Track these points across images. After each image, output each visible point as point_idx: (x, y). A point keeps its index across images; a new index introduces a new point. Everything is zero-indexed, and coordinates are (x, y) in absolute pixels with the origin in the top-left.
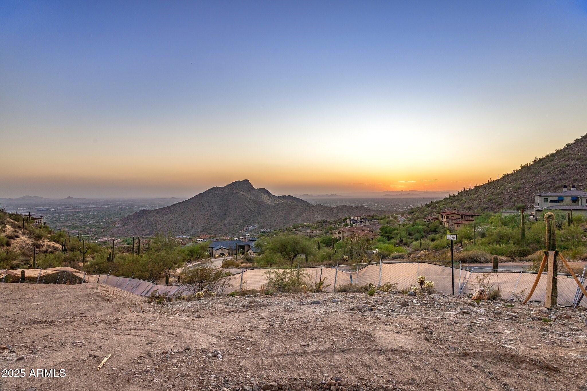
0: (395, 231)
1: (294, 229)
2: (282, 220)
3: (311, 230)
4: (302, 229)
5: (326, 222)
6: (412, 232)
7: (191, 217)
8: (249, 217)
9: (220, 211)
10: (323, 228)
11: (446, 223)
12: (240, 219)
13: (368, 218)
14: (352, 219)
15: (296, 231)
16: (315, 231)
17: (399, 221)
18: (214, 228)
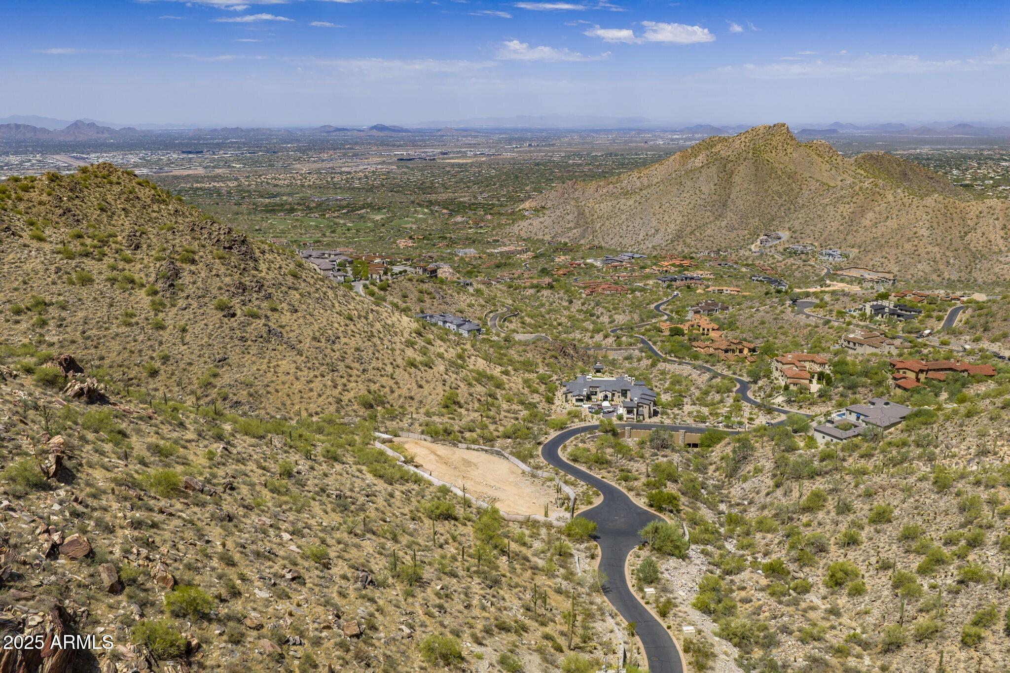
16: (813, 316)
18: (698, 234)
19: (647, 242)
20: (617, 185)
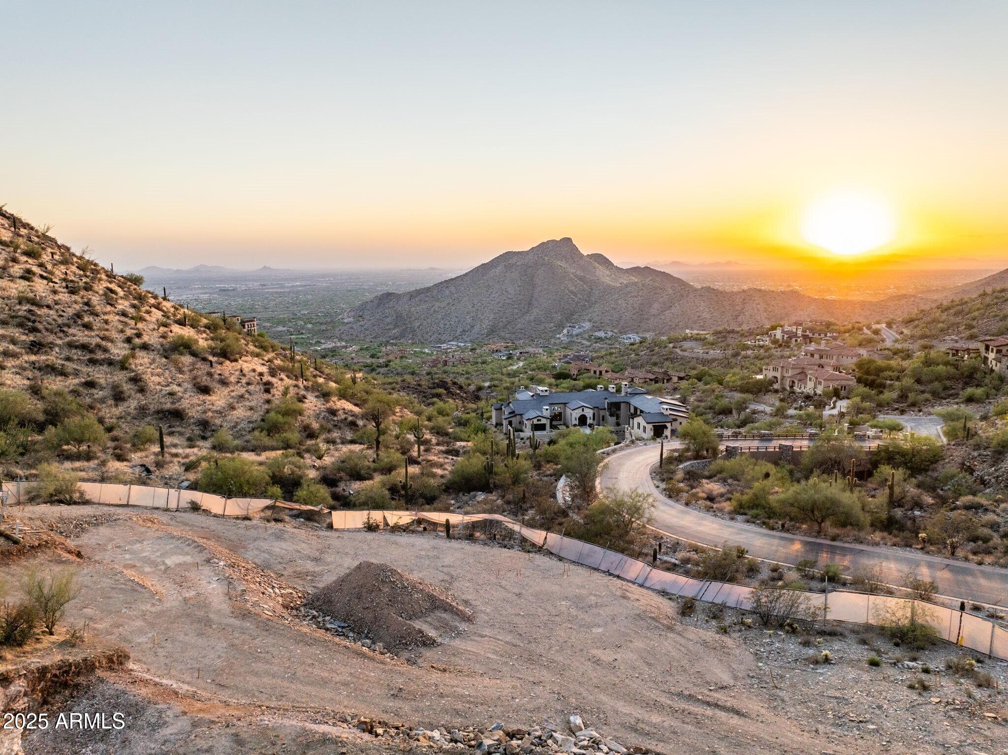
0: (888, 372)
1: (670, 343)
2: (634, 317)
3: (705, 347)
4: (687, 345)
5: (733, 331)
6: (924, 378)
7: (470, 307)
8: (572, 309)
9: (521, 297)
10: (728, 345)
11: (994, 363)
12: (556, 313)
13: (818, 328)
14: (786, 330)
15: (674, 347)
16: (712, 351)
17: (883, 340)
18: (510, 328)
19: (465, 337)
20: (428, 294)
